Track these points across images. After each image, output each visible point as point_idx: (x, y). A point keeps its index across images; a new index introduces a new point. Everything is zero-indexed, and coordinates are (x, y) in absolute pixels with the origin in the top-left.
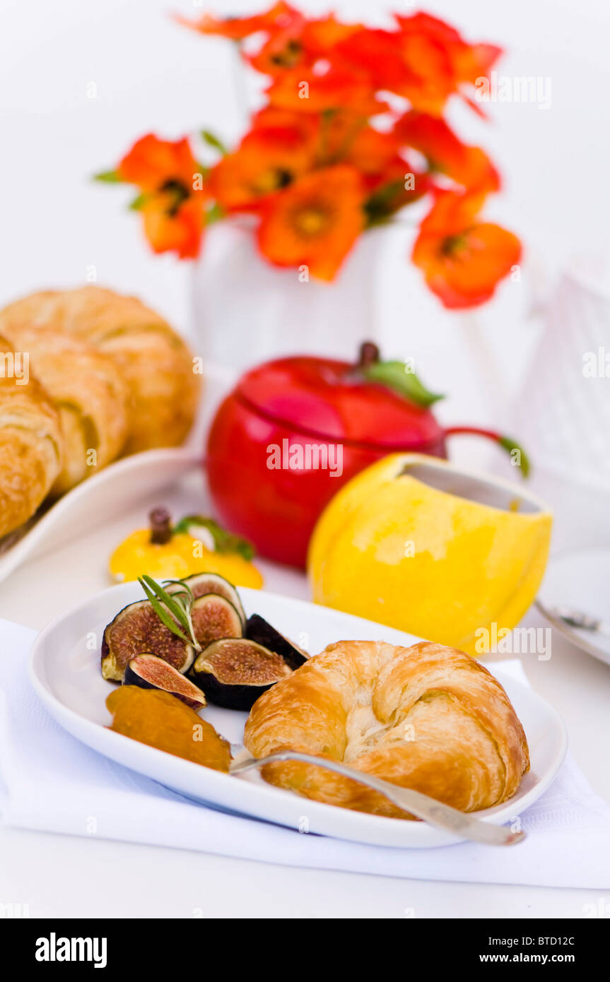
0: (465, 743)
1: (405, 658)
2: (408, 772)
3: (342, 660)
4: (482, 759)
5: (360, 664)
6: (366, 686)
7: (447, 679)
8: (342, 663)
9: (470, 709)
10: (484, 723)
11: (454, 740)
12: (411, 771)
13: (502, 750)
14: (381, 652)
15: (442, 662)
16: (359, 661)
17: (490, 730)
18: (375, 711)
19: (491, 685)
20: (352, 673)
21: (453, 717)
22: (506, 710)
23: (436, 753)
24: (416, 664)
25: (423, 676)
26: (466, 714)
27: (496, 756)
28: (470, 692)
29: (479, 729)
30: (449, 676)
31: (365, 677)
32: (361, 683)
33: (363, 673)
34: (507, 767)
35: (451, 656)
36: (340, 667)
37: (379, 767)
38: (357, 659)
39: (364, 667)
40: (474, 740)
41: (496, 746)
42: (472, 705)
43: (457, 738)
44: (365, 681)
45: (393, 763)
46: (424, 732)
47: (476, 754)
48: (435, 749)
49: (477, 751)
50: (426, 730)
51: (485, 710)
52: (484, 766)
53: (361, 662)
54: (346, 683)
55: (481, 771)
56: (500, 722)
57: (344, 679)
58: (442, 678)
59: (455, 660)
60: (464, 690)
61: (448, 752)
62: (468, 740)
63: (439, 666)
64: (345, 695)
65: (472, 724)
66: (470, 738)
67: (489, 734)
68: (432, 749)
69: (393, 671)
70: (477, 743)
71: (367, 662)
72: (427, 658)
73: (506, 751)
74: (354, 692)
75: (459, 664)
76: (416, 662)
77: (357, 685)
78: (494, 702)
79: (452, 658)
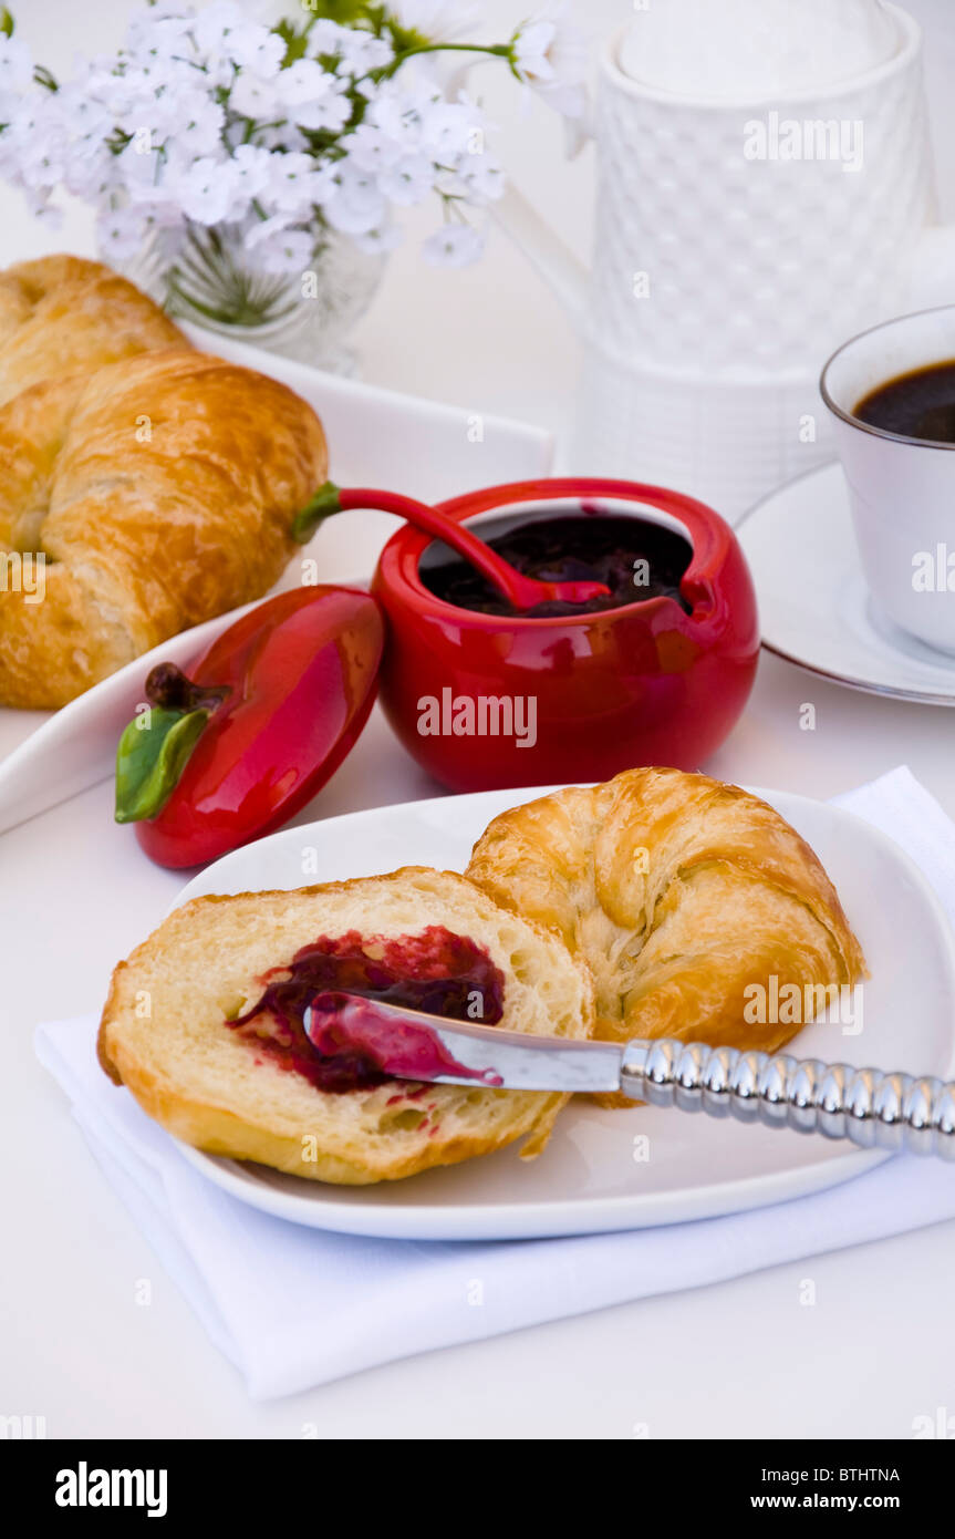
0: (773, 928)
1: (626, 823)
2: (718, 1007)
3: (530, 857)
4: (804, 942)
5: (557, 852)
6: (580, 881)
7: (702, 837)
8: (532, 862)
9: (755, 871)
10: (780, 883)
11: (758, 931)
12: (721, 1005)
13: (821, 914)
14: (572, 815)
15: (681, 810)
16: (554, 847)
17: (794, 891)
18: (609, 913)
19: (759, 812)
20: (553, 872)
21: (739, 895)
22: (793, 843)
23: (743, 961)
24: (649, 828)
25: (664, 844)
26: (752, 881)
27: (816, 925)
28: (742, 844)
29: (779, 894)
30: (702, 829)
31: (572, 869)
32: (569, 880)
33: (568, 865)
34: (835, 935)
35: (688, 795)
36: (531, 868)
37: (675, 1017)
38: (550, 846)
39: (565, 854)
40: (783, 917)
41: (810, 909)
42: (755, 863)
43: (760, 927)
44: (576, 874)
45: (692, 1003)
46: (710, 935)
47: (796, 938)
48: (739, 955)
49: (795, 931)
50: (712, 931)
51: (774, 862)
52: (812, 951)
53: (558, 848)
54: (551, 889)
55: (810, 960)
56: (797, 871)
57: (545, 883)
58: (694, 837)
59: (697, 799)
60: (734, 844)
61: (757, 952)
62: (776, 922)
63: (681, 819)
64: (557, 907)
65: (768, 891)
66: (778, 917)
67: (794, 896)
68: (734, 957)
69: (617, 850)
70: (789, 921)
71: (565, 845)
72: (658, 812)
73: (825, 912)
74: (566, 897)
75: (706, 804)
76: (646, 825)
77: (565, 884)
78: (776, 839)
79: (692, 799)
